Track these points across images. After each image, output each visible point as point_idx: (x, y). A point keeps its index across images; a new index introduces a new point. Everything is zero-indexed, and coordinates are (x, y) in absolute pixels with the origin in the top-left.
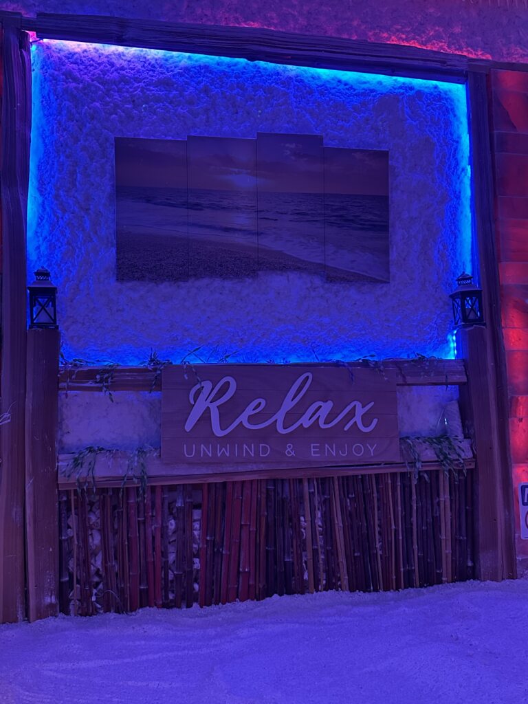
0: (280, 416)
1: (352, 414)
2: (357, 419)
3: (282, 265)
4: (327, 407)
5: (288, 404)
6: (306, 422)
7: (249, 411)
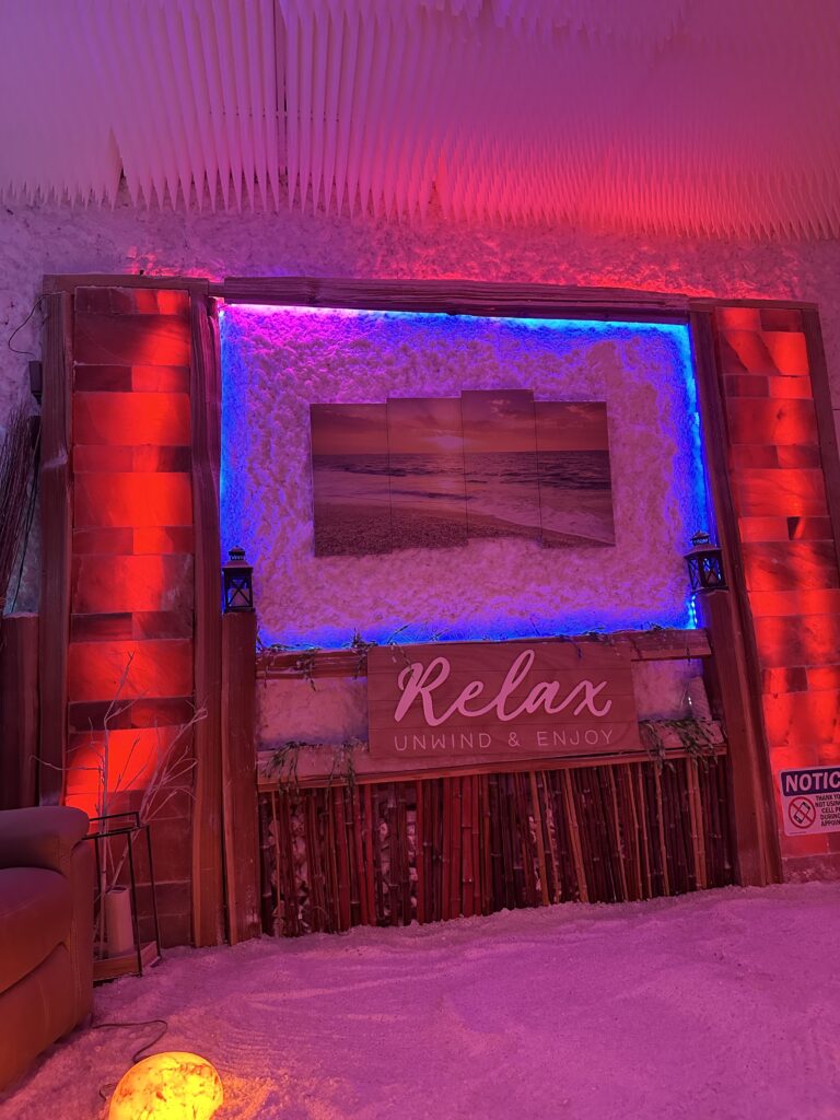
0: (500, 701)
1: (582, 696)
2: (589, 701)
3: (493, 530)
4: (553, 688)
5: (509, 687)
6: (529, 706)
7: (466, 695)
